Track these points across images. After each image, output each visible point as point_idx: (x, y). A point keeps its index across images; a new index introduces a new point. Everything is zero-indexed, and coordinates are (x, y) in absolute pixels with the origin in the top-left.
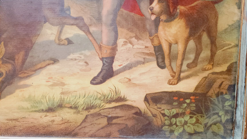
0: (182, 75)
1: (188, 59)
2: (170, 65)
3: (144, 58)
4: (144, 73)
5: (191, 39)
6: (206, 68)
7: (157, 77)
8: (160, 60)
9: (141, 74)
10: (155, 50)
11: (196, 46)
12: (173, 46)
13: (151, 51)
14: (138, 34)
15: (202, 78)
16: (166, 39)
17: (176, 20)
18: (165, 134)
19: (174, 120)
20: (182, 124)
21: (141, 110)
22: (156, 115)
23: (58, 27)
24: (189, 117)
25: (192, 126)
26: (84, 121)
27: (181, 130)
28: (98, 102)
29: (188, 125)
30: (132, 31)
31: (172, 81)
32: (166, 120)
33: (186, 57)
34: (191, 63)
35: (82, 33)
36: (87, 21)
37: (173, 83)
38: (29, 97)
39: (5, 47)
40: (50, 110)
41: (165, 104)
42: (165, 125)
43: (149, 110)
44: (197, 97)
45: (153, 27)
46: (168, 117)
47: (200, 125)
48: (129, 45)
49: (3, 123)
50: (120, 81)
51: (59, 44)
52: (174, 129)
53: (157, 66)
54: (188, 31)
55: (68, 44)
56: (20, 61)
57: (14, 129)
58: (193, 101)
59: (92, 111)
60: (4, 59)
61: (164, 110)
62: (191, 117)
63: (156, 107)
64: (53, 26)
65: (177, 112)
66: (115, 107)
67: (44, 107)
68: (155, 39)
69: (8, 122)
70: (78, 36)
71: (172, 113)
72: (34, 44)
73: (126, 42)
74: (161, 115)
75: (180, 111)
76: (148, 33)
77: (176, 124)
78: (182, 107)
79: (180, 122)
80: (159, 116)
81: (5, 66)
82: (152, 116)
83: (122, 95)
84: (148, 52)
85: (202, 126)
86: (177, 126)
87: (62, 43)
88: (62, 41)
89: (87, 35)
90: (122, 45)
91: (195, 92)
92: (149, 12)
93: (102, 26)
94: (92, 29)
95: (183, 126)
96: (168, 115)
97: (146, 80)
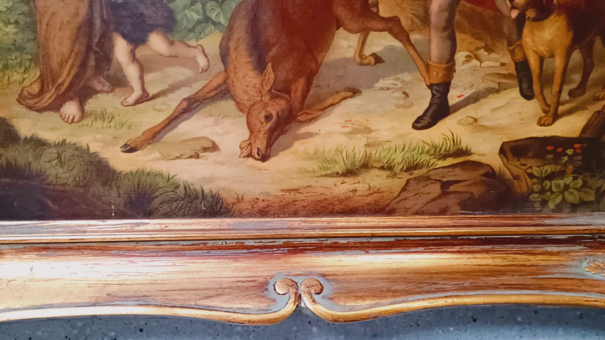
0: (561, 109)
1: (571, 82)
2: (542, 93)
3: (499, 83)
4: (498, 108)
5: (576, 49)
6: (599, 96)
7: (520, 114)
8: (525, 86)
9: (494, 110)
10: (516, 69)
11: (584, 60)
12: (547, 62)
13: (510, 71)
14: (489, 42)
15: (593, 112)
16: (535, 49)
17: (552, 17)
18: (533, 207)
19: (547, 183)
20: (561, 190)
21: (494, 169)
22: (518, 176)
23: (359, 34)
24: (571, 178)
25: (575, 192)
26: (404, 189)
27: (559, 200)
28: (425, 158)
29: (570, 190)
30: (479, 39)
31: (544, 119)
32: (534, 184)
33: (567, 79)
34: (575, 89)
35: (397, 44)
36: (405, 23)
37: (547, 123)
38: (315, 153)
39: (274, 71)
40: (349, 173)
41: (533, 157)
42: (532, 192)
43: (508, 169)
44: (585, 145)
45: (514, 30)
46: (538, 178)
47: (589, 190)
48: (475, 62)
49: (276, 196)
50: (460, 123)
51: (361, 64)
52: (547, 199)
53: (519, 95)
54: (571, 35)
55: (375, 64)
56: (299, 94)
57: (294, 205)
58: (578, 151)
59: (417, 173)
60: (273, 91)
61: (531, 167)
62: (575, 178)
63: (518, 163)
64: (350, 35)
65: (553, 170)
66: (453, 166)
67: (339, 168)
68: (517, 50)
69: (284, 193)
70: (391, 49)
71: (544, 172)
72: (321, 64)
73: (470, 56)
74: (527, 177)
75: (558, 168)
76: (505, 41)
77: (550, 189)
78: (560, 162)
79: (558, 186)
80: (524, 177)
81: (275, 104)
82: (512, 178)
83: (464, 145)
84: (506, 72)
85: (593, 192)
86: (553, 193)
87: (366, 61)
88: (365, 59)
89: (406, 47)
90: (464, 62)
91: (583, 136)
92: (507, 4)
93: (430, 31)
94: (414, 37)
95: (562, 192)
96: (538, 175)
97: (502, 119)
